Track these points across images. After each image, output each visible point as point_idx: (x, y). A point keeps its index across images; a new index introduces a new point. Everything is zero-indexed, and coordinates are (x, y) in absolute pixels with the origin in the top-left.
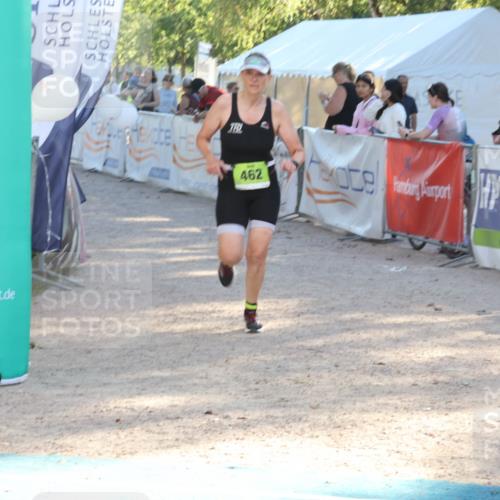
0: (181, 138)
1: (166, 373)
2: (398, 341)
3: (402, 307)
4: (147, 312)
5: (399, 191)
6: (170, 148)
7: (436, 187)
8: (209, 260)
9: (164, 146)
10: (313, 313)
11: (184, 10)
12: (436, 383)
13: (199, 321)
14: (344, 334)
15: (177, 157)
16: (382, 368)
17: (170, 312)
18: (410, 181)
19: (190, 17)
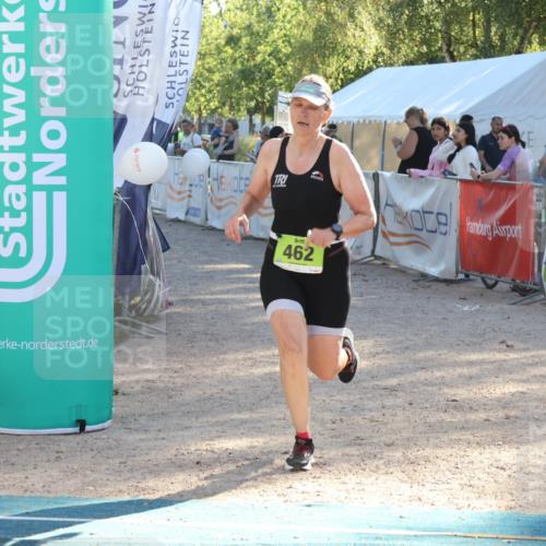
1: (245, 416)
2: (471, 377)
5: (472, 231)
7: (507, 227)
12: (508, 418)
16: (455, 404)
18: (483, 222)
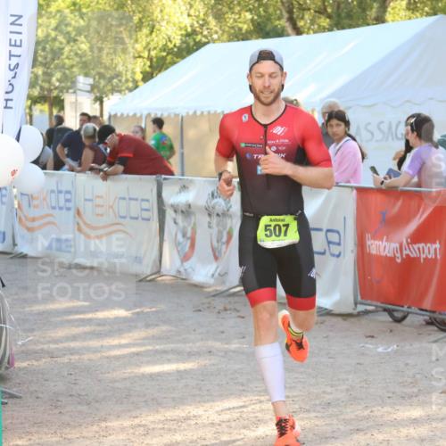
0: (86, 200)
3: (411, 397)
4: (109, 424)
5: (374, 252)
6: (72, 213)
7: (421, 245)
8: (157, 352)
9: (64, 211)
10: (308, 411)
11: (48, 35)
13: (175, 431)
14: (355, 437)
15: (82, 224)
17: (137, 421)
18: (388, 240)
19: (57, 44)
